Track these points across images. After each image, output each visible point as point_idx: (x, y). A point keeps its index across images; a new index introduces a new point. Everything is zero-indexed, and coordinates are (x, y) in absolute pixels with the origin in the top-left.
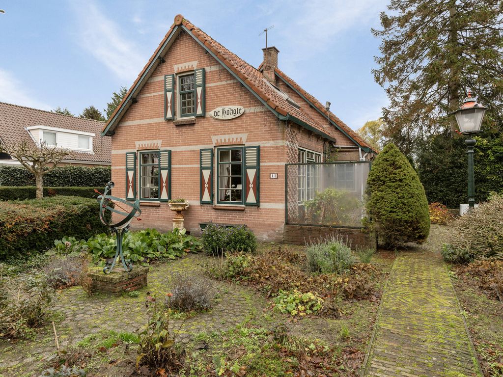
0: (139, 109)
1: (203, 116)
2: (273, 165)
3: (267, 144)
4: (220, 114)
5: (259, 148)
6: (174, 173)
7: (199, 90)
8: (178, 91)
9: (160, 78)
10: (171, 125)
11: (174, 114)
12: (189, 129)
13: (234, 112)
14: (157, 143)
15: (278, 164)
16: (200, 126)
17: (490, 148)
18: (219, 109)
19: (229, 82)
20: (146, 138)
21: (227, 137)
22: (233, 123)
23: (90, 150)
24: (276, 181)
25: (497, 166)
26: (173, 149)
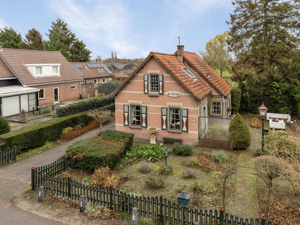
0: (130, 86)
1: (163, 94)
2: (193, 117)
3: (191, 108)
4: (171, 94)
5: (188, 110)
6: (148, 116)
7: (161, 83)
8: (149, 81)
9: (141, 75)
10: (147, 95)
11: (148, 91)
12: (156, 99)
13: (177, 94)
14: (139, 102)
15: (196, 116)
16: (161, 98)
17: (280, 88)
18: (170, 92)
19: (174, 82)
20: (134, 99)
21: (174, 104)
22: (176, 99)
23: (58, 74)
24: (195, 123)
25: (283, 96)
26: (148, 106)
